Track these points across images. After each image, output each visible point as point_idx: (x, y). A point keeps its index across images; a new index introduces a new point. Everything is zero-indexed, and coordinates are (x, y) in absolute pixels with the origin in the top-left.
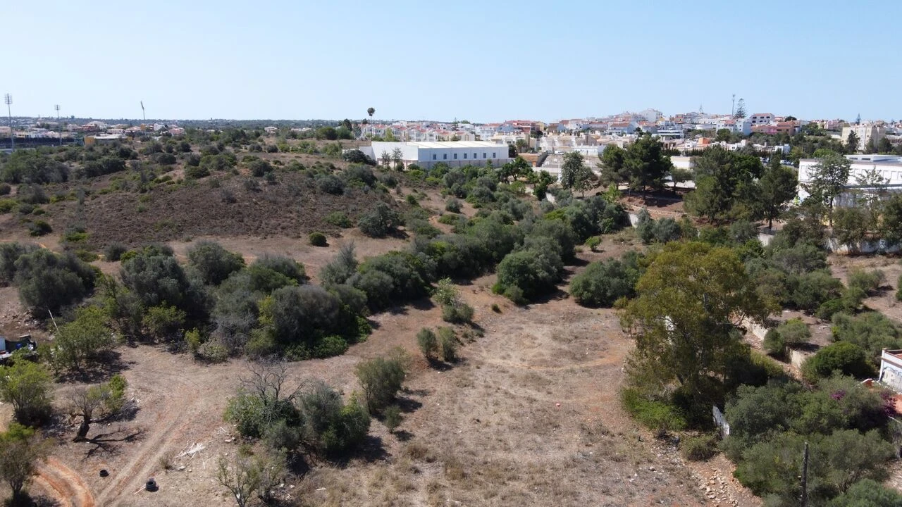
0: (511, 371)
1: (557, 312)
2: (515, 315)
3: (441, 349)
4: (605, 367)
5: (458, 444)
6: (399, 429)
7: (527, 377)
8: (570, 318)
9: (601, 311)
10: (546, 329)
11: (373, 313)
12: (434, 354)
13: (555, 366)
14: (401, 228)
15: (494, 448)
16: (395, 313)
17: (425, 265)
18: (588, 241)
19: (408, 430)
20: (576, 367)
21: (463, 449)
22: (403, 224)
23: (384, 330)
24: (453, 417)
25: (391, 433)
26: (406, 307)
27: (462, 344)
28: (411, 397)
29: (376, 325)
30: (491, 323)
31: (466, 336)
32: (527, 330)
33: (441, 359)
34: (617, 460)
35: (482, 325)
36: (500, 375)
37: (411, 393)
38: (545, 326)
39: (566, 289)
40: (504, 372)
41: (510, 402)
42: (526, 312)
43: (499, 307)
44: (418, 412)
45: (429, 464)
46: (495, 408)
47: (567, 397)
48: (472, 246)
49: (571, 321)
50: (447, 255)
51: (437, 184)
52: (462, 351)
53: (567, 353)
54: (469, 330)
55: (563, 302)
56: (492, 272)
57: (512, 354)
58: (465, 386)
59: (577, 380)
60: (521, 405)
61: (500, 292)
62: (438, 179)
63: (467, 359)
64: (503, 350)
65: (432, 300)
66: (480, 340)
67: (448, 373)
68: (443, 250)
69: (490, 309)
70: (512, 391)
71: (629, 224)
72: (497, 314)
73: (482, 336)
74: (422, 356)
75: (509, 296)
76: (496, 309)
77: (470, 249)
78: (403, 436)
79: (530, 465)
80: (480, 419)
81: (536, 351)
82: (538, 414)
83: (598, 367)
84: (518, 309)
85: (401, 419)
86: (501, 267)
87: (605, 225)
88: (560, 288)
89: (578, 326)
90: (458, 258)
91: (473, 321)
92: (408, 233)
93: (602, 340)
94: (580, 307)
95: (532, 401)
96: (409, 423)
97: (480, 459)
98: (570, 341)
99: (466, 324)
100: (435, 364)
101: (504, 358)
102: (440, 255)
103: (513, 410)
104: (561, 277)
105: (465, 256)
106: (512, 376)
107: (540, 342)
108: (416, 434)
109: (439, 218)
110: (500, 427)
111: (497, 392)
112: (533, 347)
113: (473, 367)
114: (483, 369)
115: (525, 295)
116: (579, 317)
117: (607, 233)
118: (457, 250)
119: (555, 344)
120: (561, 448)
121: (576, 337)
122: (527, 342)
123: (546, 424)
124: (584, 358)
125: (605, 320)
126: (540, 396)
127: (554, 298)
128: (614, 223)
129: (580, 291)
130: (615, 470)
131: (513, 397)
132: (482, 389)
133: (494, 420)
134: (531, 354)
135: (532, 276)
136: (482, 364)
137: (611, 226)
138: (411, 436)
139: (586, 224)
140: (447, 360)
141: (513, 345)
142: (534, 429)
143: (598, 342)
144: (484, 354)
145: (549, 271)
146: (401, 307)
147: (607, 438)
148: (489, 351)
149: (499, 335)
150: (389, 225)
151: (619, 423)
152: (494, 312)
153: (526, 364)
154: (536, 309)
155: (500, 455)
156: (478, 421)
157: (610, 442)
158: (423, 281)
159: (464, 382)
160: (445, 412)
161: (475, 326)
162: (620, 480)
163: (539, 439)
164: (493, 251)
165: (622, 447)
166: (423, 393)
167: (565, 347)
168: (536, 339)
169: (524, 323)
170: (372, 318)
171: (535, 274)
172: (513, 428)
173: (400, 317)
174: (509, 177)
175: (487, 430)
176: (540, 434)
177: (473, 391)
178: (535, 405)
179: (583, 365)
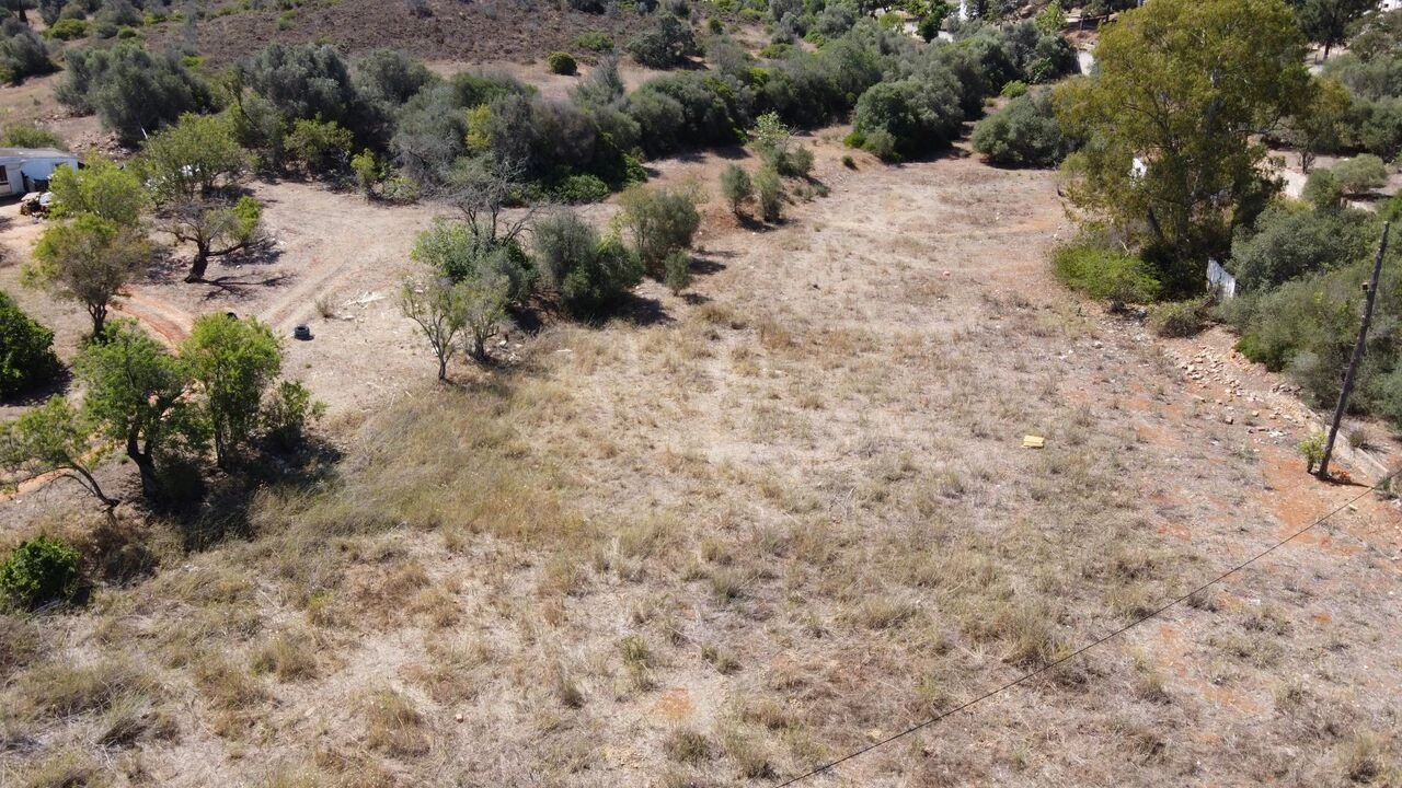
0: (871, 236)
1: (948, 172)
2: (875, 174)
3: (757, 196)
4: (1026, 233)
5: (781, 311)
6: (690, 291)
7: (896, 242)
8: (969, 179)
9: (1022, 172)
10: (930, 191)
11: (651, 158)
12: (746, 209)
13: (944, 231)
14: (698, 59)
15: (841, 317)
16: (685, 159)
17: (736, 95)
18: (1006, 88)
19: (703, 294)
20: (978, 233)
21: (790, 317)
22: (700, 54)
23: (667, 179)
24: (774, 282)
25: (676, 295)
26: (703, 154)
27: (792, 203)
28: (709, 258)
29: (655, 174)
30: (841, 182)
31: (799, 193)
32: (897, 190)
33: (758, 218)
34: (1039, 335)
35: (825, 181)
36: (853, 240)
37: (710, 253)
38: (929, 187)
39: (967, 146)
40: (859, 236)
41: (867, 268)
42: (899, 172)
43: (856, 162)
44: (719, 275)
45: (735, 331)
46: (845, 274)
47: (960, 266)
48: (814, 78)
49: (973, 182)
50: (771, 86)
51: (758, 18)
52: (787, 211)
53: (962, 216)
54: (805, 187)
55: (961, 162)
56: (844, 121)
57: (873, 217)
58: (797, 249)
59: (980, 248)
60: (885, 271)
61: (858, 143)
62: (759, 13)
63: (800, 221)
64: (859, 212)
65: (746, 148)
66: (821, 201)
67: (769, 235)
68: (765, 78)
69: (841, 163)
70: (872, 257)
71: (1077, 70)
72: (850, 171)
73: (824, 195)
74: (728, 210)
75: (871, 149)
76: (849, 163)
77: (811, 83)
78: (694, 299)
79: (898, 336)
80: (819, 286)
81: (913, 214)
82: (912, 284)
83: (1015, 234)
84: (885, 168)
85: (692, 280)
86: (861, 109)
87: (1035, 69)
88: (955, 144)
89: (980, 189)
90: (791, 92)
91: (811, 174)
92: (708, 66)
93: (1023, 203)
94: (989, 168)
95: (904, 268)
96: (702, 285)
97: (816, 327)
98: (970, 204)
99: (800, 178)
100: (747, 223)
101: (861, 221)
102: (761, 85)
103: (873, 277)
104: (959, 132)
105: (802, 92)
106: (872, 241)
107: (919, 204)
108: (715, 298)
109: (759, 51)
110: (851, 295)
111: (846, 257)
112: (907, 210)
113: (809, 229)
114: (825, 232)
115: (898, 147)
116: (986, 179)
117: (1038, 83)
118: (788, 82)
119: (943, 207)
120: (948, 320)
121: (979, 201)
122: (899, 204)
123: (927, 293)
124: (992, 223)
125: (1029, 183)
126: (920, 264)
127: (947, 157)
128: (1052, 67)
129: (990, 140)
130: (1038, 346)
131: (874, 263)
132: (824, 254)
133: (841, 288)
134: (903, 218)
135: (911, 117)
136: (824, 226)
137: (1045, 73)
138: (708, 300)
139: (1005, 64)
140: (767, 220)
141: (875, 207)
142: (908, 297)
143: (1016, 206)
144: (828, 216)
145: (941, 114)
146: (696, 154)
147: (1025, 311)
148: (835, 213)
149: (854, 196)
150: (678, 53)
151: (1045, 293)
152: (847, 168)
153: (896, 229)
154: (916, 169)
155: (851, 324)
156: (816, 286)
157: (1029, 316)
158: (731, 120)
159: (794, 245)
160: (760, 275)
161: (812, 181)
162: (1044, 357)
163: (913, 309)
164: (847, 92)
165: (1047, 320)
166: (729, 255)
167: (961, 211)
168: (913, 201)
169: (894, 183)
170: (648, 165)
171: (916, 116)
172: (869, 297)
173: (696, 166)
174: (878, 10)
175: (830, 297)
176: (916, 304)
177: (807, 256)
178: (908, 273)
179: (991, 231)
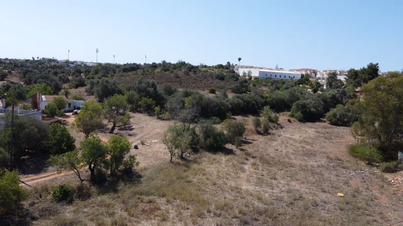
0: (295, 139)
1: (319, 126)
2: (297, 124)
3: (262, 126)
4: (341, 142)
5: (267, 155)
6: (241, 148)
7: (302, 141)
8: (325, 128)
9: (341, 127)
11: (234, 115)
12: (259, 129)
13: (316, 140)
14: (248, 93)
15: (284, 158)
16: (243, 116)
17: (258, 101)
19: (245, 149)
20: (327, 141)
21: (269, 156)
24: (265, 148)
25: (237, 148)
26: (249, 115)
27: (272, 129)
28: (248, 141)
29: (234, 119)
30: (287, 125)
31: (274, 127)
32: (303, 129)
33: (262, 132)
34: (344, 168)
35: (282, 125)
36: (289, 140)
37: (248, 139)
38: (312, 129)
39: (324, 120)
40: (291, 139)
41: (293, 147)
42: (304, 124)
43: (291, 121)
44: (250, 145)
45: (254, 159)
46: (286, 148)
47: (321, 149)
48: (281, 98)
50: (268, 99)
51: (266, 85)
52: (270, 131)
53: (322, 137)
54: (276, 125)
55: (323, 123)
56: (288, 111)
57: (295, 135)
58: (272, 140)
59: (327, 145)
60: (298, 148)
61: (292, 116)
62: (267, 84)
63: (274, 134)
64: (291, 133)
65: (260, 115)
66: (280, 129)
67: (265, 136)
68: (267, 97)
69: (287, 121)
70: (294, 144)
72: (290, 123)
74: (254, 129)
75: (296, 118)
76: (289, 121)
77: (280, 100)
78: (242, 150)
79: (300, 164)
82: (306, 152)
83: (338, 142)
84: (300, 123)
85: (242, 145)
88: (321, 119)
89: (327, 130)
90: (274, 102)
91: (278, 122)
93: (341, 135)
94: (331, 125)
95: (303, 148)
96: (245, 147)
97: (276, 160)
98: (324, 134)
99: (275, 123)
100: (259, 133)
101: (292, 135)
102: (266, 99)
103: (294, 149)
104: (322, 116)
105: (277, 102)
107: (309, 133)
108: (248, 150)
109: (266, 92)
110: (287, 153)
111: (287, 143)
112: (306, 134)
113: (277, 136)
114: (281, 137)
115: (304, 118)
116: (330, 128)
118: (273, 99)
119: (316, 134)
120: (316, 162)
121: (328, 133)
122: (303, 132)
123: (310, 154)
124: (331, 139)
125: (343, 130)
126: (308, 147)
127: (319, 122)
129: (331, 118)
130: (343, 171)
131: (295, 146)
132: (280, 142)
133: (284, 151)
134: (304, 135)
135: (308, 110)
139: (337, 99)
140: (265, 133)
141: (296, 132)
142: (304, 155)
143: (339, 135)
144: (282, 133)
145: (317, 109)
146: (246, 115)
147: (340, 162)
148: (284, 133)
149: (290, 129)
150: (243, 91)
151: (346, 157)
153: (302, 138)
154: (309, 124)
155: (287, 160)
156: (277, 150)
158: (256, 107)
160: (262, 146)
161: (278, 124)
162: (345, 174)
163: (306, 158)
164: (290, 103)
165: (348, 165)
166: (254, 140)
167: (322, 135)
168: (307, 132)
169: (302, 127)
170: (233, 117)
171: (310, 110)
172: (292, 154)
173: (246, 118)
174: (300, 85)
175: (281, 153)
177: (275, 142)
178: (305, 149)
179: (331, 141)
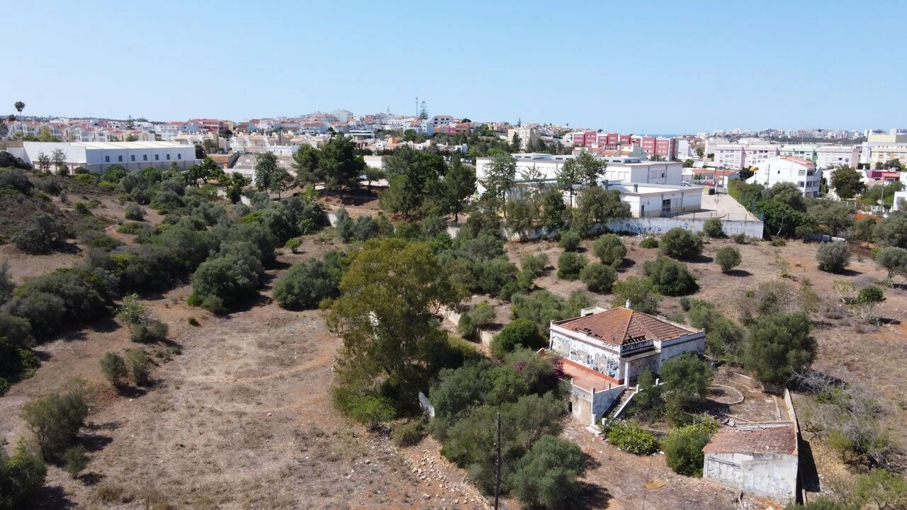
0: (216, 387)
1: (261, 319)
2: (215, 327)
3: (131, 373)
4: (314, 369)
5: (160, 475)
6: (86, 472)
7: (234, 391)
8: (275, 323)
9: (306, 313)
10: (251, 337)
11: (41, 342)
12: (123, 380)
13: (264, 375)
14: (70, 241)
15: (202, 473)
16: (70, 339)
17: (105, 281)
18: (288, 243)
19: (97, 472)
20: (285, 373)
21: (166, 480)
22: (72, 236)
23: (56, 360)
24: (151, 447)
25: (75, 478)
26: (84, 331)
27: (157, 365)
28: (98, 433)
29: (46, 357)
30: (189, 339)
31: (160, 355)
32: (230, 342)
33: (132, 384)
34: (334, 460)
35: (179, 341)
36: (203, 393)
37: (98, 428)
38: (249, 335)
39: (269, 294)
40: (207, 389)
41: (217, 419)
42: (228, 323)
43: (197, 319)
44: (108, 449)
45: (126, 505)
46: (201, 429)
47: (278, 406)
48: (161, 256)
49: (277, 326)
50: (130, 269)
51: (113, 189)
52: (156, 373)
53: (274, 360)
54: (164, 348)
55: (267, 307)
56: (186, 282)
57: (215, 368)
58: (164, 410)
59: (287, 386)
60: (229, 421)
61: (197, 303)
62: (113, 184)
63: (164, 381)
64: (205, 365)
65: (117, 319)
66: (177, 358)
67: (142, 399)
68: (126, 263)
69: (187, 323)
70: (218, 408)
71: (329, 224)
72: (195, 328)
73: (179, 353)
74: (109, 384)
75: (207, 307)
76: (193, 322)
77: (159, 259)
78: (91, 479)
79: (245, 483)
80: (185, 444)
81: (241, 362)
82: (248, 428)
83: (308, 370)
84: (218, 320)
85: (87, 460)
86: (196, 277)
87: (304, 225)
88: (263, 293)
89: (284, 331)
90: (146, 271)
91: (168, 338)
92: (79, 246)
93: (310, 342)
94: (285, 311)
95: (241, 414)
96: (97, 463)
97: (187, 487)
98: (277, 347)
99: (159, 342)
100: (125, 391)
101: (207, 374)
102: (123, 269)
103: (221, 427)
104: (263, 282)
105: (154, 268)
106: (216, 393)
107: (245, 352)
108: (107, 474)
109: (118, 227)
110: (208, 449)
111: (201, 411)
112: (238, 358)
113: (171, 388)
114: (184, 388)
115: (225, 305)
116: (285, 322)
117: (307, 234)
118: (143, 262)
119: (261, 352)
120: (275, 459)
121: (283, 343)
122: (231, 354)
123: (258, 436)
124: (293, 363)
125: (311, 322)
126: (250, 409)
127: (257, 305)
128: (313, 224)
129: (284, 294)
130: (332, 471)
131: (220, 414)
132: (184, 411)
133: (199, 442)
134: (236, 365)
135: (231, 284)
136: (182, 383)
137: (310, 227)
138: (101, 477)
139: (285, 226)
140: (139, 385)
141: (215, 359)
142: (247, 443)
143: (305, 345)
144: (184, 372)
145: (250, 277)
146: (78, 332)
147: (322, 440)
148: (188, 369)
149: (199, 350)
150: (54, 239)
151: (332, 422)
152: (192, 326)
153: (231, 377)
154: (239, 318)
155: (210, 478)
156: (182, 446)
157: (325, 444)
158: (103, 300)
159: (162, 406)
160: (141, 443)
161: (170, 343)
162: (337, 479)
163: (252, 454)
164: (185, 260)
165: (337, 446)
166: (113, 426)
167: (272, 354)
168: (240, 349)
169: (226, 334)
170: (39, 349)
171: (235, 282)
172: (222, 447)
173: (78, 343)
174: (198, 180)
175: (193, 454)
176: (252, 448)
177: (173, 415)
178: (244, 419)
179: (293, 370)
